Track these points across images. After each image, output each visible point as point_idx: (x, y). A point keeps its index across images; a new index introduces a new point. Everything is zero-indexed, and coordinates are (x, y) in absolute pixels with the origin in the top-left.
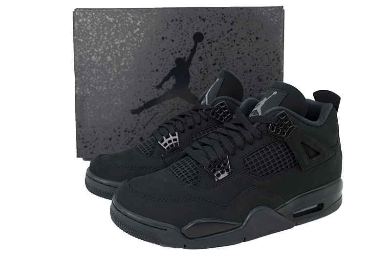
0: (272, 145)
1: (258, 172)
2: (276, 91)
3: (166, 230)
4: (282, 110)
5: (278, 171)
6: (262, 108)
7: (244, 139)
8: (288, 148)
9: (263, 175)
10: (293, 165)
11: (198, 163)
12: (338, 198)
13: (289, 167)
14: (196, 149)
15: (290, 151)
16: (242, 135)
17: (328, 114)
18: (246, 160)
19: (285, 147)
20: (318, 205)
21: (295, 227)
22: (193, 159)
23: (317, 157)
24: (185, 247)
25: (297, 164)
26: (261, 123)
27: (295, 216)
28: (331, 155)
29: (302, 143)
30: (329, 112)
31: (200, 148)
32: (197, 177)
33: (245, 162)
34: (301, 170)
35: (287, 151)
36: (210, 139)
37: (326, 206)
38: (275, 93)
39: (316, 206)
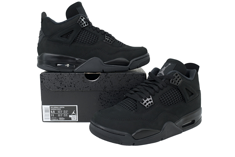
0: (172, 90)
1: (166, 104)
2: (170, 63)
3: (124, 136)
4: (175, 72)
5: (175, 103)
6: (164, 72)
7: (159, 87)
8: (180, 91)
9: (169, 106)
10: (182, 100)
11: (135, 101)
12: (200, 118)
13: (180, 101)
14: (132, 94)
15: (181, 93)
16: (157, 85)
17: (195, 74)
18: (160, 98)
19: (178, 91)
20: (192, 121)
21: (183, 133)
22: (132, 99)
23: (192, 96)
24: (134, 145)
25: (184, 100)
26: (166, 79)
27: (183, 127)
28: (198, 95)
29: (186, 88)
30: (195, 73)
31: (134, 93)
32: (136, 108)
33: (160, 99)
34: (186, 102)
35: (179, 93)
36: (138, 88)
37: (196, 121)
38: (170, 64)
39: (191, 122)
